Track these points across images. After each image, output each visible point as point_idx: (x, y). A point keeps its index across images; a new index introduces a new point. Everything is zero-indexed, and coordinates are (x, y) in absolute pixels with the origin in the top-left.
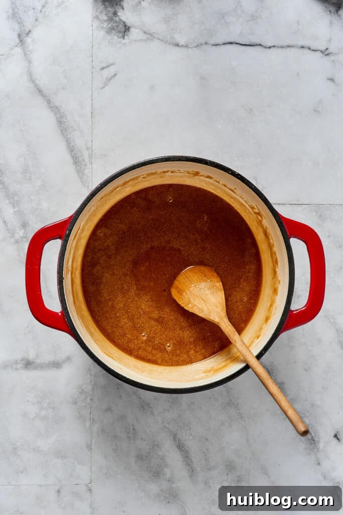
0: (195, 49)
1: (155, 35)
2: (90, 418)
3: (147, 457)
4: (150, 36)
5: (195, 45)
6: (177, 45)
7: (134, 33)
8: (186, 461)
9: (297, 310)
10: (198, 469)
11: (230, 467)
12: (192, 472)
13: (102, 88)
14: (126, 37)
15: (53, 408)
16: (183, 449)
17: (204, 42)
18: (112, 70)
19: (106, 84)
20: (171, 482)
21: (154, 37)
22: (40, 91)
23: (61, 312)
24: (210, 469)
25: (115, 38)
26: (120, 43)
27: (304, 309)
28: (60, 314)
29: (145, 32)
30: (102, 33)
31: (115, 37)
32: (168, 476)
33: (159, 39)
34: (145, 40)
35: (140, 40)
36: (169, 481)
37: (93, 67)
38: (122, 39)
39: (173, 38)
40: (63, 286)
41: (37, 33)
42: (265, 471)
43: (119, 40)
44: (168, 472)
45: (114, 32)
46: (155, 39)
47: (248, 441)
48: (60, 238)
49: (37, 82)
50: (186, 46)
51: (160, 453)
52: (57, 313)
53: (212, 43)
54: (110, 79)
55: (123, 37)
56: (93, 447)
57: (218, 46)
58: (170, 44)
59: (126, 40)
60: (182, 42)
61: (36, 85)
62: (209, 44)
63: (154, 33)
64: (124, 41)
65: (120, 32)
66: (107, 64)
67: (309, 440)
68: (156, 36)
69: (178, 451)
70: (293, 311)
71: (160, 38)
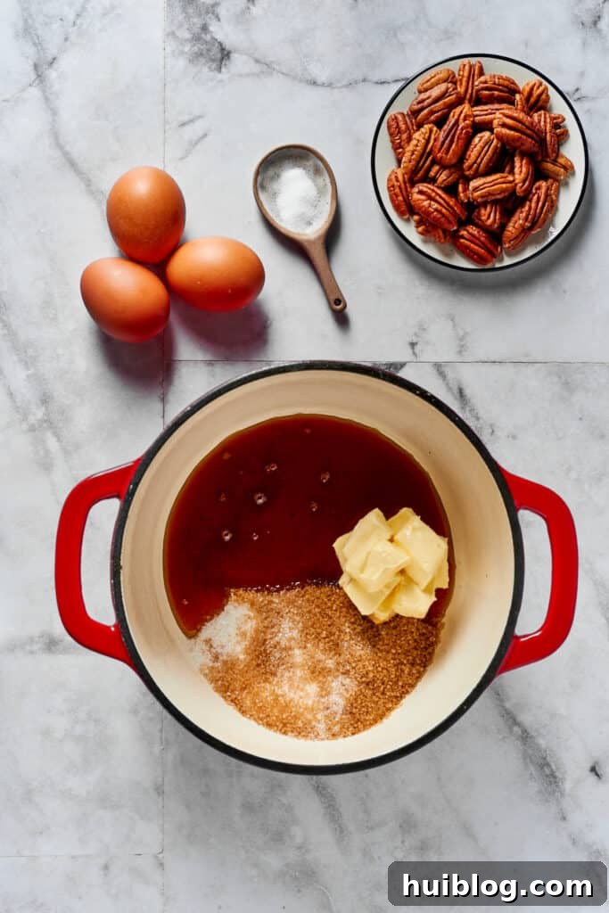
0: (344, 89)
1: (275, 66)
2: (161, 738)
3: (261, 806)
4: (266, 67)
5: (344, 83)
6: (315, 83)
7: (238, 62)
8: (330, 814)
9: (525, 636)
10: (352, 827)
11: (407, 824)
12: (340, 831)
13: (182, 159)
14: (223, 70)
15: (96, 721)
16: (324, 792)
17: (361, 78)
18: (198, 127)
19: (187, 153)
20: (303, 851)
21: (274, 69)
22: (72, 164)
23: (115, 626)
24: (371, 828)
25: (205, 71)
26: (212, 80)
27: (537, 634)
28: (113, 629)
29: (257, 61)
30: (182, 62)
31: (206, 69)
32: (299, 840)
33: (282, 73)
34: (258, 75)
35: (248, 75)
36: (299, 848)
37: (166, 122)
38: (216, 73)
39: (305, 69)
40: (120, 581)
41: (67, 62)
42: (468, 831)
43: (212, 74)
44: (297, 832)
45: (203, 60)
46: (275, 72)
47: (439, 779)
48: (118, 496)
49: (68, 148)
50: (330, 85)
51: (284, 800)
52: (109, 628)
53: (375, 79)
54: (196, 144)
55: (219, 69)
56: (166, 788)
57: (386, 85)
58: (301, 81)
59: (224, 75)
60: (322, 77)
61: (66, 154)
62: (370, 81)
63: (272, 62)
64: (220, 76)
65: (213, 60)
66: (192, 117)
67: (547, 776)
68: (277, 67)
69: (316, 796)
70: (518, 638)
71: (284, 71)
